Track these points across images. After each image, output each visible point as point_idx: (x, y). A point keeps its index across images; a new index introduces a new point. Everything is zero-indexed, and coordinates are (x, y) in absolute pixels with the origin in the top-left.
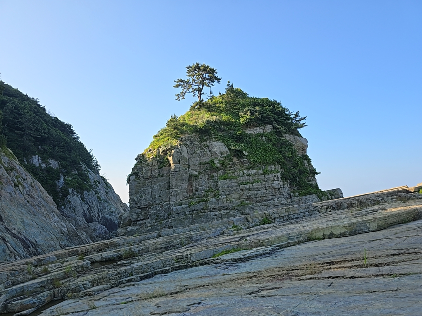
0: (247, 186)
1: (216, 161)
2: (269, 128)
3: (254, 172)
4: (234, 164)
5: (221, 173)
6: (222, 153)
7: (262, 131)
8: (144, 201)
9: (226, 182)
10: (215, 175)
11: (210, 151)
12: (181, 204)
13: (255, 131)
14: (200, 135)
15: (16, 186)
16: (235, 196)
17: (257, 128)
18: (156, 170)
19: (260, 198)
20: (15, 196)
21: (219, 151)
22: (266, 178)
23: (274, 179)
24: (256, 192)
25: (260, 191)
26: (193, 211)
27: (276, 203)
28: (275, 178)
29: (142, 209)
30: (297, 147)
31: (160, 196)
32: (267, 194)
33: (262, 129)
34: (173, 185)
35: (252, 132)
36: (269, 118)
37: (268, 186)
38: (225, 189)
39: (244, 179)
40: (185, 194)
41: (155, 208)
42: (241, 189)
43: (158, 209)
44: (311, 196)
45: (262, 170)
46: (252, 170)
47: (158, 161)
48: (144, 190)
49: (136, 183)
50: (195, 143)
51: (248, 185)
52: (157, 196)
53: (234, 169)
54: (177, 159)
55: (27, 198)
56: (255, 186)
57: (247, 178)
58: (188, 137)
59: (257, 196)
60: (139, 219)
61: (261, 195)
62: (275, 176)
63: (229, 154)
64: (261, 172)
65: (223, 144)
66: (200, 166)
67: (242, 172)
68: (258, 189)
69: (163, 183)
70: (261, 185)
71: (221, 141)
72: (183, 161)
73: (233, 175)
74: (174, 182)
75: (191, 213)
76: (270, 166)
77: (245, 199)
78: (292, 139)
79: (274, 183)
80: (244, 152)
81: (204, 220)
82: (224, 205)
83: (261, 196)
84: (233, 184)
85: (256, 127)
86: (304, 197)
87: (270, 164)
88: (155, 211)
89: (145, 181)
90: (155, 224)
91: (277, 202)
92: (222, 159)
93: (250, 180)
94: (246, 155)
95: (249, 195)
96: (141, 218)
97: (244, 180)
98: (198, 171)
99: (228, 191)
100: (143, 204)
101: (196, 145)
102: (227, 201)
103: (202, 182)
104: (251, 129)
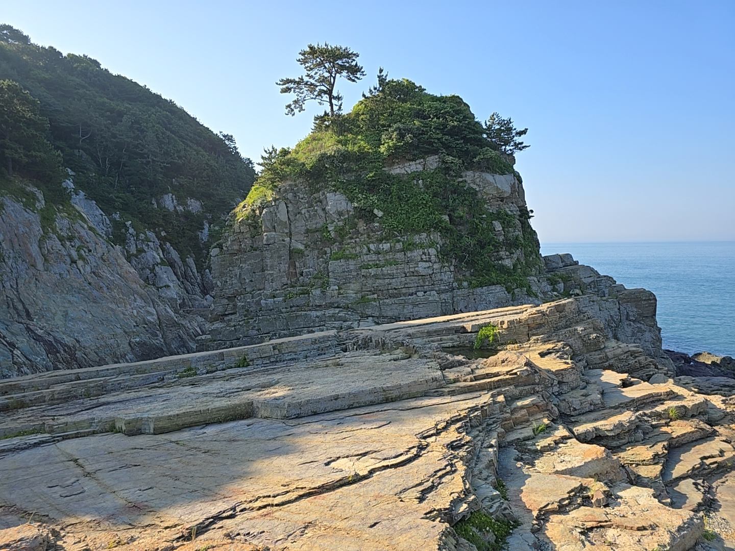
0: (373, 271)
1: (331, 228)
2: (433, 162)
3: (386, 246)
4: (358, 232)
5: (335, 248)
6: (340, 214)
7: (420, 168)
8: (230, 287)
9: (340, 264)
10: (328, 250)
11: (324, 210)
12: (274, 297)
13: (407, 169)
14: (310, 181)
15: (74, 262)
16: (355, 286)
17: (411, 163)
18: (246, 240)
19: (395, 291)
20: (68, 277)
21: (335, 209)
22: (408, 258)
23: (422, 259)
24: (387, 281)
25: (394, 280)
26: (291, 307)
27: (419, 300)
28: (424, 257)
29: (228, 298)
30: (488, 194)
31: (251, 281)
32: (406, 283)
33: (419, 163)
34: (267, 265)
35: (403, 171)
36: (431, 144)
37: (408, 270)
38: (339, 275)
39: (369, 259)
40: (285, 280)
41: (244, 298)
42: (363, 276)
43: (248, 300)
44: (493, 287)
45: (401, 243)
46: (385, 243)
47: (249, 225)
48: (230, 270)
49: (220, 260)
50: (301, 196)
51: (375, 269)
52: (247, 281)
53: (356, 241)
54: (271, 225)
55: (89, 278)
56: (386, 272)
57: (374, 257)
58: (290, 185)
59: (390, 288)
60: (226, 313)
61: (397, 285)
62: (424, 253)
63: (352, 215)
64: (399, 246)
65: (344, 197)
66: (307, 235)
67: (366, 247)
68: (392, 276)
69: (257, 261)
70: (397, 269)
71: (340, 192)
72: (280, 227)
73: (354, 252)
74: (268, 261)
75: (288, 310)
76: (417, 237)
77: (370, 291)
78: (478, 180)
79: (419, 266)
80: (376, 211)
81: (302, 323)
82: (333, 300)
83: (397, 288)
84: (352, 267)
85: (410, 160)
86: (479, 290)
87: (418, 232)
88: (243, 304)
89: (231, 258)
90: (240, 323)
91: (421, 299)
92: (341, 224)
93: (379, 261)
94: (380, 216)
95: (375, 285)
96: (230, 312)
97: (369, 261)
98: (305, 242)
99: (344, 279)
100: (229, 292)
101: (302, 199)
102: (339, 294)
103: (310, 261)
104: (401, 166)
